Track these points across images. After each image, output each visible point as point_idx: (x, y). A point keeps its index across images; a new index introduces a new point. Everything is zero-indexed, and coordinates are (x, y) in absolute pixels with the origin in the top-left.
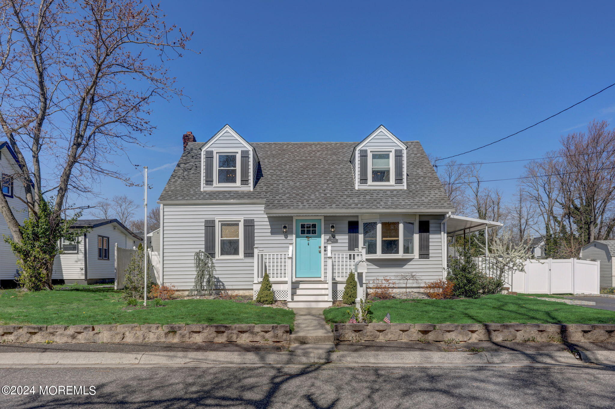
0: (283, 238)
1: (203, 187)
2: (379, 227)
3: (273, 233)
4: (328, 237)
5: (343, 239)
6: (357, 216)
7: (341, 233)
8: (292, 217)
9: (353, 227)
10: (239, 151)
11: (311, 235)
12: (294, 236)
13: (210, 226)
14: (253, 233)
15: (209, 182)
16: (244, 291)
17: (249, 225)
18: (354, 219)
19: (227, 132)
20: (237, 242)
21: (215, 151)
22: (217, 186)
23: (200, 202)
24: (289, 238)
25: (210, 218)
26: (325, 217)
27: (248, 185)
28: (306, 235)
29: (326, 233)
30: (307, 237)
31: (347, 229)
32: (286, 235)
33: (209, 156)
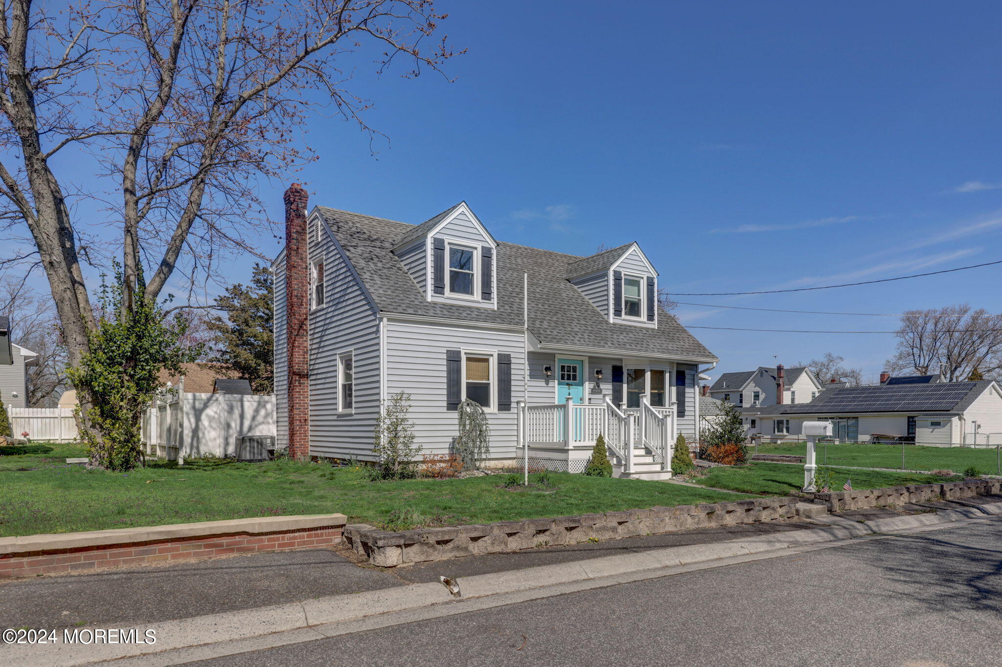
0: (543, 384)
1: (430, 296)
2: (648, 375)
3: (532, 376)
4: (592, 386)
5: (607, 388)
6: (621, 360)
7: (605, 381)
8: (554, 355)
9: (617, 374)
10: (479, 245)
11: (571, 381)
12: (556, 382)
13: (453, 359)
14: (509, 374)
15: (439, 288)
16: (496, 462)
17: (505, 362)
18: (618, 364)
19: (462, 213)
20: (486, 387)
21: (447, 240)
22: (449, 296)
23: (442, 320)
24: (551, 384)
25: (454, 347)
26: (590, 357)
27: (490, 300)
28: (566, 381)
29: (590, 380)
30: (568, 384)
31: (610, 377)
32: (548, 379)
33: (439, 246)
